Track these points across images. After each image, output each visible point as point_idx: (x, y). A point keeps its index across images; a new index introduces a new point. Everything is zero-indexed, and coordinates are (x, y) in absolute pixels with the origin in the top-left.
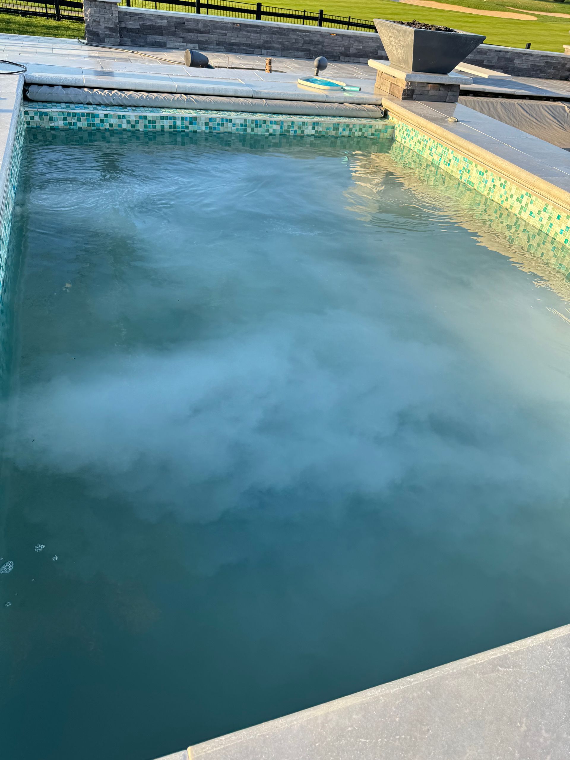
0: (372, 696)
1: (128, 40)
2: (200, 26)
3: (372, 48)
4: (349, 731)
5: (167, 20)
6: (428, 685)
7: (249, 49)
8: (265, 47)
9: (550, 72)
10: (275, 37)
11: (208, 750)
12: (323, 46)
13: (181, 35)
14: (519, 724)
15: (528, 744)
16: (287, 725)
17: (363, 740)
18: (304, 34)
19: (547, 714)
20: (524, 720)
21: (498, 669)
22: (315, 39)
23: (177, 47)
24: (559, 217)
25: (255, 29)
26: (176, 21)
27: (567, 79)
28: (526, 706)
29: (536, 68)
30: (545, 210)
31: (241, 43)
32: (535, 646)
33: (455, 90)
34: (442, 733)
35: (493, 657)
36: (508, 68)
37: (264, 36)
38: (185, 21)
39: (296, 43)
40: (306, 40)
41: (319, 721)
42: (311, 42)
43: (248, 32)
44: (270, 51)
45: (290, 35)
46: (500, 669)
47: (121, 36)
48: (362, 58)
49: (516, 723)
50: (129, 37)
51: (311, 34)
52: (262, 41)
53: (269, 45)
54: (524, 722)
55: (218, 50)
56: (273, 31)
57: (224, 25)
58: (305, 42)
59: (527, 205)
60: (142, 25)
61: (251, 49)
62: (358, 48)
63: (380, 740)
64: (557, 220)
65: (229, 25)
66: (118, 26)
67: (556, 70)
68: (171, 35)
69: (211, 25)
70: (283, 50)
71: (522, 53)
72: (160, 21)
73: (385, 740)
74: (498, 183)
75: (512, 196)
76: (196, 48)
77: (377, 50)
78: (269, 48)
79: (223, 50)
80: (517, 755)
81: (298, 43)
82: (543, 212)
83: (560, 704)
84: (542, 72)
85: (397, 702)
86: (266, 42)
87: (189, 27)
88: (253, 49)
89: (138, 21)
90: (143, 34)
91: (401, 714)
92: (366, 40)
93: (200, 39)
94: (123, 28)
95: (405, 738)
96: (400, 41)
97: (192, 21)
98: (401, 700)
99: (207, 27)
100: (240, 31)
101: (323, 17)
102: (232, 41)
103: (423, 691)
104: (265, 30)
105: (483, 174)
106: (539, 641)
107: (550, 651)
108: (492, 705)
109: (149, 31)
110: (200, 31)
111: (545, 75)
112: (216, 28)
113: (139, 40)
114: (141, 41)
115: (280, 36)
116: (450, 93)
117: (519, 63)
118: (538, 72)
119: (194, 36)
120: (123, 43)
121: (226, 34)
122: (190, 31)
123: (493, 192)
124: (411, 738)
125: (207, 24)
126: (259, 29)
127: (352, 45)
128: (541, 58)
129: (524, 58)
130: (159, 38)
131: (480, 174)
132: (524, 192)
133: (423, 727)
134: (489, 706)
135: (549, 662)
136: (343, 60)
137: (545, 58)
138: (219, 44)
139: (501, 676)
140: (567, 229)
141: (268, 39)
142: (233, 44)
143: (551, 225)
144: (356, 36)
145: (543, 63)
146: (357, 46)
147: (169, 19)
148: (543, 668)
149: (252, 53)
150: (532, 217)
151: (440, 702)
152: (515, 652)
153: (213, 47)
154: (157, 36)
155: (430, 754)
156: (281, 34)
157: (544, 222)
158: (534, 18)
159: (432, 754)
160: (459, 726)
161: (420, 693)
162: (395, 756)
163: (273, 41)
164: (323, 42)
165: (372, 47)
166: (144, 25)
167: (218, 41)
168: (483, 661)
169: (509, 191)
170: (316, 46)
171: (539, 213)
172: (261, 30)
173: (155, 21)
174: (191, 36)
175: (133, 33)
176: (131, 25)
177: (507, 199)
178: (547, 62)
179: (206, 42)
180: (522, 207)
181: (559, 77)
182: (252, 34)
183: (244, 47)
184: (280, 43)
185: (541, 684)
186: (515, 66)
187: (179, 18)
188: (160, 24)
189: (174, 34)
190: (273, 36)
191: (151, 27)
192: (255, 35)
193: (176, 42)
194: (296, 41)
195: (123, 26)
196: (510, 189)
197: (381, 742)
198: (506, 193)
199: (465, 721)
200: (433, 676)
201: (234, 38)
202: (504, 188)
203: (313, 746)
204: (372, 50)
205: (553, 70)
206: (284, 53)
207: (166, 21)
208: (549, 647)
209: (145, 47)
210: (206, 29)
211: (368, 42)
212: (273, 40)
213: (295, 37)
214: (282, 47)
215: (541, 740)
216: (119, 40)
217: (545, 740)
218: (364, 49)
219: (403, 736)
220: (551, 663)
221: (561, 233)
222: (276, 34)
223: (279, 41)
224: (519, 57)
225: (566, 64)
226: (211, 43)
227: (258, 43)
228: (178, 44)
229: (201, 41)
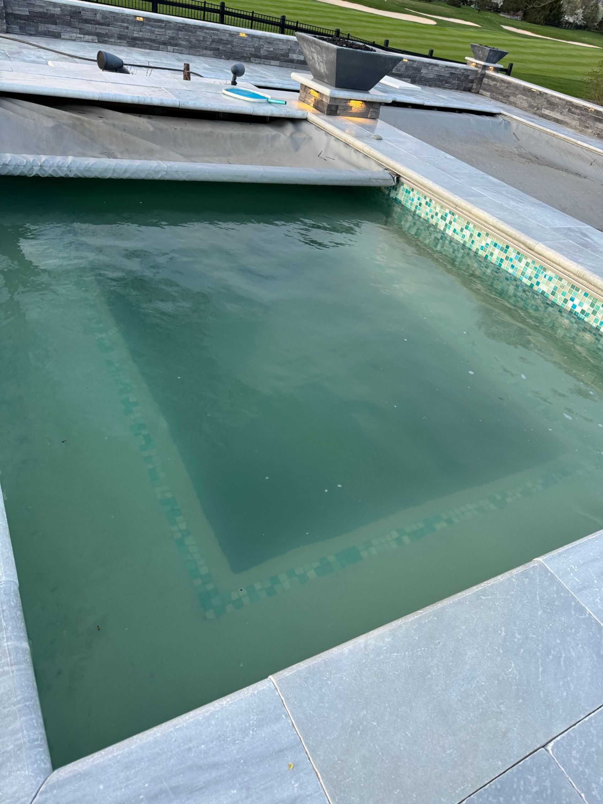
0: (396, 625)
1: (16, 28)
2: (98, 17)
3: (283, 51)
4: (384, 650)
5: (61, 8)
6: (434, 613)
7: (154, 45)
8: (171, 43)
9: (454, 83)
10: (181, 34)
11: (286, 674)
12: (232, 46)
13: (77, 26)
14: (500, 632)
15: (507, 643)
16: (339, 651)
17: (396, 654)
18: (212, 32)
19: (518, 623)
20: (503, 629)
21: (481, 598)
22: (224, 38)
23: (73, 38)
24: (479, 235)
25: (159, 24)
26: (71, 10)
27: (470, 90)
28: (503, 620)
29: (442, 78)
30: (467, 228)
31: (144, 38)
32: (504, 579)
33: (376, 107)
34: (449, 644)
35: (476, 590)
36: (415, 77)
37: (169, 32)
38: (80, 10)
39: (203, 41)
40: (215, 38)
41: (362, 646)
42: (220, 41)
43: (152, 26)
44: (177, 48)
45: (197, 33)
46: (482, 597)
47: (7, 23)
48: (273, 60)
49: (498, 631)
50: (17, 24)
51: (219, 33)
52: (167, 37)
53: (175, 42)
54: (503, 630)
55: (120, 44)
56: (179, 27)
57: (126, 17)
58: (213, 41)
59: (450, 223)
60: (32, 12)
61: (156, 45)
62: (269, 49)
63: (407, 653)
64: (477, 237)
65: (131, 18)
66: (4, 11)
67: (459, 81)
68: (66, 25)
69: (111, 16)
70: (191, 48)
71: (428, 63)
72: (53, 9)
73: (411, 652)
74: (423, 202)
75: (437, 214)
76: (95, 41)
77: (288, 53)
78: (176, 45)
79: (125, 45)
80: (501, 651)
81: (206, 41)
82: (465, 230)
83: (525, 616)
84: (447, 82)
85: (415, 627)
86: (172, 38)
87: (86, 17)
88: (158, 45)
89: (27, 7)
90: (33, 22)
91: (419, 635)
92: (277, 42)
93: (98, 31)
94: (10, 13)
95: (424, 650)
96: (322, 56)
97: (89, 11)
98: (417, 625)
99: (106, 19)
100: (142, 25)
101: (225, 9)
102: (135, 35)
103: (431, 618)
104: (170, 26)
105: (409, 192)
106: (507, 576)
107: (515, 582)
108: (480, 622)
109: (40, 19)
110: (99, 23)
111: (450, 86)
112: (116, 20)
113: (30, 28)
114: (32, 29)
115: (186, 33)
116: (371, 110)
117: (425, 73)
118: (444, 82)
119: (93, 27)
120: (10, 30)
121: (127, 28)
122: (87, 21)
123: (419, 210)
124: (428, 649)
125: (106, 15)
126: (164, 25)
127: (262, 47)
128: (446, 69)
129: (430, 68)
130: (52, 28)
131: (406, 192)
132: (447, 211)
133: (435, 641)
134: (478, 622)
135: (515, 589)
136: (253, 61)
137: (449, 69)
138: (121, 37)
139: (483, 602)
140: (487, 246)
141: (174, 35)
142: (135, 39)
143: (473, 242)
144: (267, 37)
145: (448, 74)
146: (268, 48)
147: (63, 7)
148: (512, 594)
149: (158, 49)
150: (455, 234)
151: (444, 624)
152: (491, 585)
153: (113, 40)
154: (50, 26)
155: (443, 657)
156: (187, 30)
157: (467, 239)
158: (433, 23)
159: (445, 657)
160: (460, 637)
161: (429, 619)
162: (419, 662)
163: (180, 38)
164: (232, 42)
165: (283, 49)
166: (34, 12)
167: (119, 34)
168: (470, 594)
169: (433, 209)
170: (225, 45)
171: (462, 230)
172: (166, 25)
173: (47, 8)
174: (88, 27)
175: (22, 19)
176: (19, 10)
177: (432, 217)
178: (451, 73)
179: (106, 35)
180: (446, 225)
181: (463, 88)
182: (157, 30)
183: (149, 43)
184: (187, 41)
185: (511, 604)
186: (422, 75)
187: (75, 7)
188: (52, 12)
189: (69, 24)
190: (180, 32)
191: (43, 14)
192: (160, 30)
193: (73, 33)
194: (203, 39)
195: (9, 11)
196: (435, 208)
197: (408, 654)
198: (431, 211)
199: (463, 634)
200: (437, 607)
201: (137, 32)
202: (429, 206)
203: (361, 662)
204: (283, 53)
205: (457, 81)
206: (192, 51)
207: (59, 9)
208: (514, 580)
209: (36, 36)
210: (106, 20)
211: (278, 44)
212: (180, 36)
213: (203, 35)
214: (190, 45)
215: (516, 640)
216: (5, 27)
217: (519, 639)
218: (274, 51)
219: (423, 649)
220: (516, 590)
221: (482, 249)
222: (181, 31)
223: (185, 38)
224: (425, 66)
225: (469, 76)
226: (111, 36)
227: (163, 39)
228: (75, 35)
229: (100, 33)
